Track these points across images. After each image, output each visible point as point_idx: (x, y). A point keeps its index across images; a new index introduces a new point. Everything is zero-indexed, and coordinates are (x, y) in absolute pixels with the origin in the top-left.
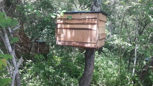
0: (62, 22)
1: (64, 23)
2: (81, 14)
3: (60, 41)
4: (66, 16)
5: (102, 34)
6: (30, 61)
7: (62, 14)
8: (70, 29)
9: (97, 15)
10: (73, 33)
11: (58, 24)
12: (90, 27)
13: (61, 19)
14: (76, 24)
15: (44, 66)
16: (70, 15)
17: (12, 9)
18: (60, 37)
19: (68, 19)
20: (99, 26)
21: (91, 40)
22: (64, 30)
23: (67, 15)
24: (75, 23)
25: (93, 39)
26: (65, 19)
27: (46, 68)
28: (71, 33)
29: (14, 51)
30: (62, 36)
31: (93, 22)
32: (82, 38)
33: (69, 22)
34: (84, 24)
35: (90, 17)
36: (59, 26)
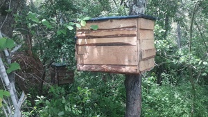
0: (84, 35)
1: (87, 36)
2: (111, 21)
3: (83, 64)
4: (90, 26)
5: (147, 51)
6: (42, 97)
7: (83, 23)
8: (97, 45)
9: (135, 21)
10: (102, 51)
11: (78, 38)
12: (126, 40)
13: (82, 30)
14: (105, 37)
15: (64, 104)
16: (95, 24)
17: (10, 18)
18: (82, 59)
19: (92, 30)
20: (141, 38)
21: (129, 61)
22: (87, 47)
23: (91, 24)
24: (103, 35)
25: (132, 58)
26: (88, 31)
27: (66, 108)
28: (99, 51)
29: (13, 83)
30: (85, 56)
31: (131, 33)
32: (115, 58)
33: (94, 35)
34: (116, 36)
35: (126, 26)
36: (80, 41)
